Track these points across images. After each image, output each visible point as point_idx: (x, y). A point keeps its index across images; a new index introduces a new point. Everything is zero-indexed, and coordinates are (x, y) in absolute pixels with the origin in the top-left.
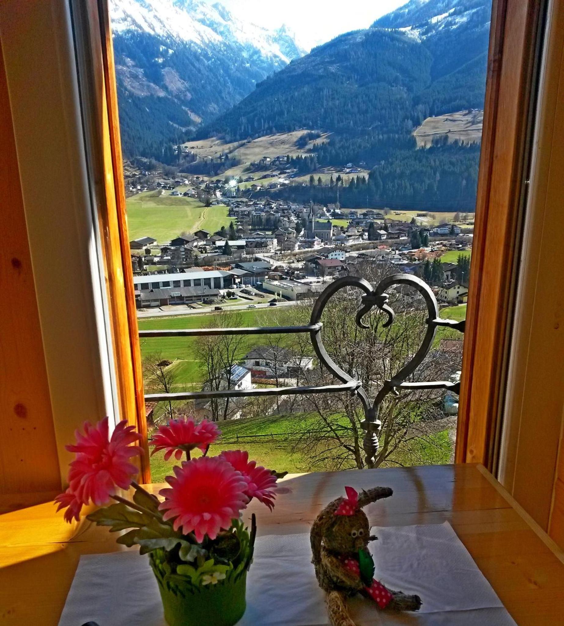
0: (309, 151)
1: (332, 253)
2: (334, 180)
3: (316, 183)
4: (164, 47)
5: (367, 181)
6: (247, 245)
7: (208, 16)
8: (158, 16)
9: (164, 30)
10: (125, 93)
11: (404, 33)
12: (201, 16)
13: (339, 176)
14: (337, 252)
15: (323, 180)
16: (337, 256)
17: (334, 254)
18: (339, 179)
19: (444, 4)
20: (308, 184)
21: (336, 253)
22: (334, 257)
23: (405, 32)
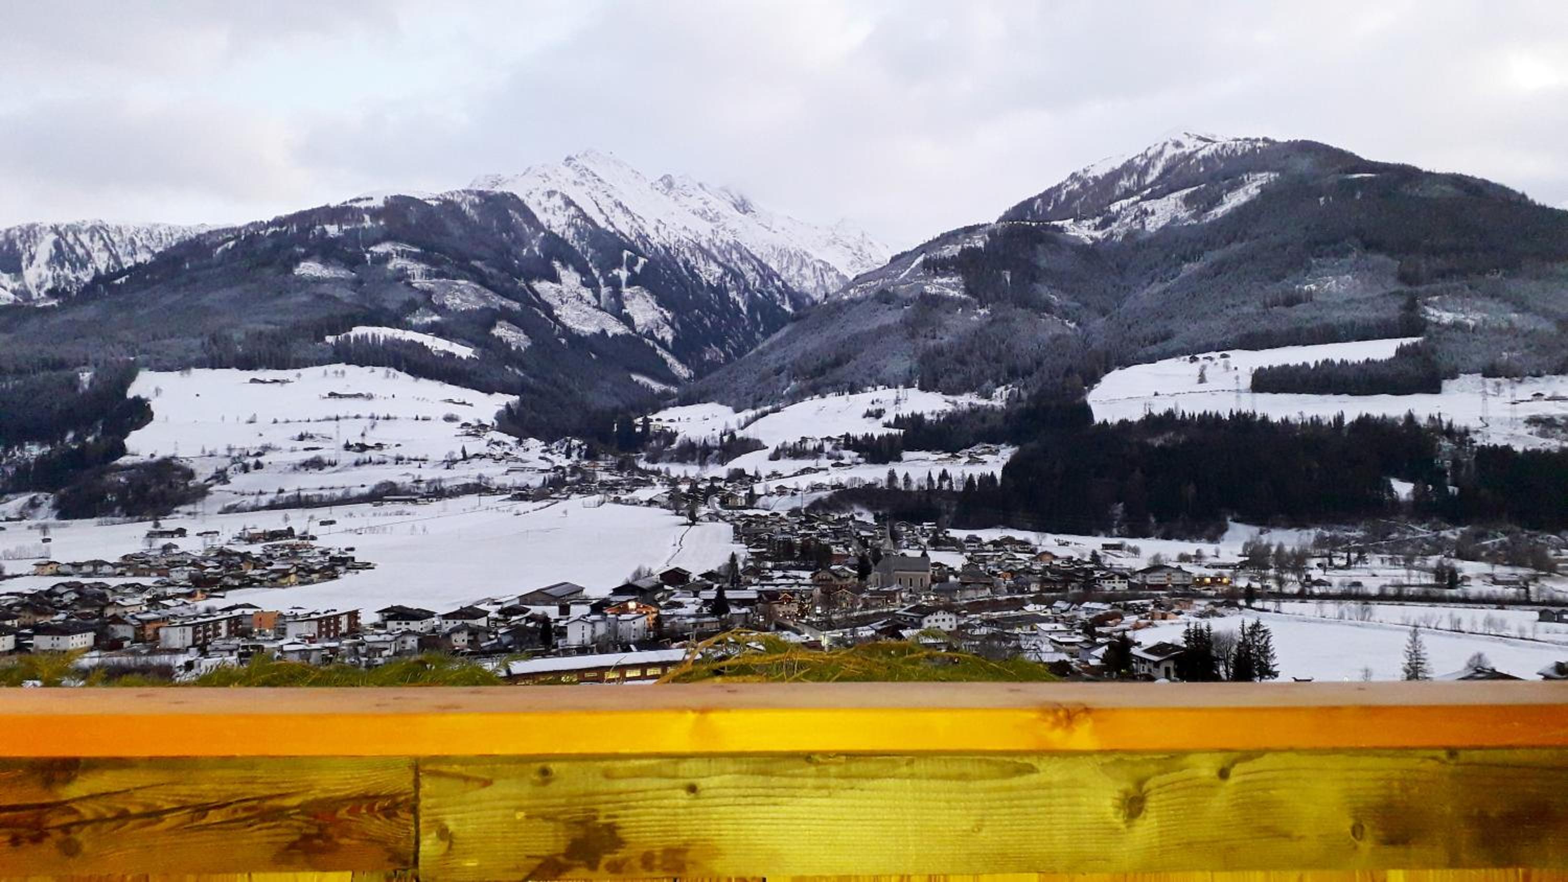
0: (887, 425)
1: (930, 617)
2: (935, 478)
3: (900, 484)
4: (630, 253)
5: (999, 482)
6: (760, 598)
7: (711, 206)
8: (624, 204)
9: (632, 227)
10: (555, 328)
11: (1061, 229)
12: (698, 205)
13: (944, 471)
14: (940, 615)
15: (914, 477)
16: (940, 623)
17: (932, 618)
18: (944, 476)
19: (1132, 182)
20: (885, 484)
21: (937, 617)
22: (934, 624)
23: (1063, 227)
